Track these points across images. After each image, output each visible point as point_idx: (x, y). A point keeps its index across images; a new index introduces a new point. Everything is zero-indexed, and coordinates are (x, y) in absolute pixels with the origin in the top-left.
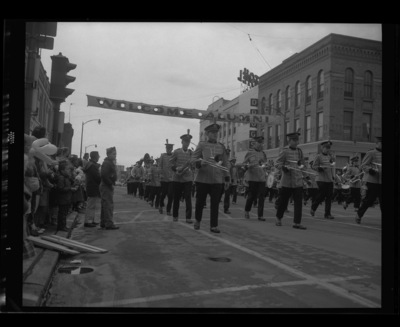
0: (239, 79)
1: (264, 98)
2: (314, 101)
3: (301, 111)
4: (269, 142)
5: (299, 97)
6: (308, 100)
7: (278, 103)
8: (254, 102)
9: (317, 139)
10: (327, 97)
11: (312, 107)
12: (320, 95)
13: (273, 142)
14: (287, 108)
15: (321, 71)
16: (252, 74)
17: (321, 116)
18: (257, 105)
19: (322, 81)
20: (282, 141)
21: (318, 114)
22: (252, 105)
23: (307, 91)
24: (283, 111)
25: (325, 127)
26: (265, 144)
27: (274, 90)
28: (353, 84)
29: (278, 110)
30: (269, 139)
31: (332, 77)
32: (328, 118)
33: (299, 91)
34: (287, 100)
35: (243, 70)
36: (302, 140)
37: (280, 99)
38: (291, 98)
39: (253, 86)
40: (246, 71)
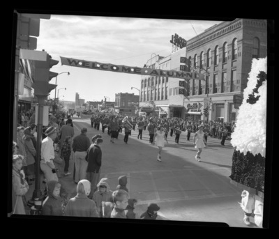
0: (171, 42)
1: (190, 57)
2: (229, 62)
3: (219, 68)
4: (194, 90)
5: (218, 57)
6: (224, 60)
7: (201, 61)
8: (183, 60)
9: (232, 91)
10: (239, 59)
11: (228, 66)
12: (234, 57)
13: (197, 90)
14: (208, 66)
15: (235, 39)
17: (235, 73)
18: (184, 62)
19: (236, 47)
20: (204, 90)
21: (232, 72)
22: (181, 62)
23: (224, 54)
24: (205, 68)
25: (238, 82)
26: (191, 91)
27: (197, 51)
28: (258, 49)
29: (201, 67)
30: (194, 88)
31: (243, 44)
32: (240, 75)
33: (218, 53)
34: (208, 59)
35: (174, 35)
36: (220, 90)
37: (203, 58)
38: (212, 58)
39: (181, 48)
40: (176, 36)
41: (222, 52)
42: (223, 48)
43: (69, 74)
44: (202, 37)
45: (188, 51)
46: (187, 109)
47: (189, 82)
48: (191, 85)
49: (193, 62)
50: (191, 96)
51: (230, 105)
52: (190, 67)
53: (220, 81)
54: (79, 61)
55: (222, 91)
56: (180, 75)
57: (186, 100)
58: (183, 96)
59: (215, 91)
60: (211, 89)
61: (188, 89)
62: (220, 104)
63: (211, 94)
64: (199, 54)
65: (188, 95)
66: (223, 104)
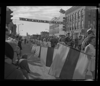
1: (67, 17)
2: (80, 18)
4: (68, 29)
5: (76, 16)
6: (79, 17)
7: (70, 18)
8: (64, 18)
9: (81, 28)
10: (84, 17)
11: (80, 19)
12: (82, 16)
13: (69, 29)
14: (73, 20)
15: (83, 9)
16: (63, 10)
17: (82, 22)
18: (65, 19)
19: (83, 12)
20: (71, 29)
21: (81, 21)
22: (63, 19)
23: (79, 15)
24: (72, 21)
25: (83, 25)
26: (67, 29)
27: (69, 15)
29: (70, 20)
31: (85, 11)
32: (84, 23)
33: (76, 15)
34: (73, 17)
35: (61, 9)
37: (71, 17)
38: (74, 17)
40: (62, 9)
42: (79, 13)
44: (71, 9)
45: (66, 15)
46: (66, 36)
47: (66, 26)
48: (67, 27)
49: (68, 19)
50: (67, 31)
51: (81, 33)
52: (66, 21)
55: (78, 29)
56: (62, 23)
57: (66, 33)
58: (64, 31)
59: (75, 29)
61: (66, 29)
62: (77, 33)
65: (66, 31)
66: (78, 33)
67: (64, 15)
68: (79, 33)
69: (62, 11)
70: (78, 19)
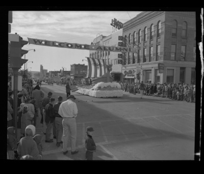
0: (112, 24)
1: (126, 36)
2: (155, 39)
3: (147, 44)
4: (129, 61)
5: (146, 36)
6: (151, 37)
7: (134, 39)
8: (120, 38)
9: (157, 60)
10: (162, 37)
11: (154, 42)
12: (158, 35)
13: (131, 61)
14: (139, 42)
15: (159, 21)
16: (118, 21)
17: (159, 47)
18: (122, 40)
19: (160, 27)
20: (136, 60)
21: (157, 46)
22: (119, 40)
23: (151, 33)
24: (137, 44)
25: (161, 53)
26: (127, 61)
27: (131, 31)
28: (176, 29)
29: (134, 43)
30: (129, 59)
31: (165, 25)
32: (163, 49)
33: (146, 33)
34: (139, 37)
36: (148, 60)
37: (135, 37)
38: (142, 36)
39: (119, 29)
40: (115, 20)
41: (149, 31)
42: (151, 28)
43: (35, 50)
44: (134, 20)
45: (124, 31)
46: (124, 74)
47: (125, 55)
48: (127, 57)
49: (128, 40)
50: (127, 65)
51: (156, 70)
52: (125, 43)
53: (148, 53)
54: (42, 41)
55: (150, 61)
56: (118, 50)
57: (124, 68)
58: (121, 65)
59: (145, 60)
60: (142, 59)
61: (125, 59)
62: (149, 70)
63: (141, 63)
64: (132, 34)
65: (125, 64)
66: (151, 70)
67: (120, 32)
68: (153, 70)
69: (116, 24)
70: (149, 40)
